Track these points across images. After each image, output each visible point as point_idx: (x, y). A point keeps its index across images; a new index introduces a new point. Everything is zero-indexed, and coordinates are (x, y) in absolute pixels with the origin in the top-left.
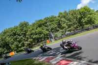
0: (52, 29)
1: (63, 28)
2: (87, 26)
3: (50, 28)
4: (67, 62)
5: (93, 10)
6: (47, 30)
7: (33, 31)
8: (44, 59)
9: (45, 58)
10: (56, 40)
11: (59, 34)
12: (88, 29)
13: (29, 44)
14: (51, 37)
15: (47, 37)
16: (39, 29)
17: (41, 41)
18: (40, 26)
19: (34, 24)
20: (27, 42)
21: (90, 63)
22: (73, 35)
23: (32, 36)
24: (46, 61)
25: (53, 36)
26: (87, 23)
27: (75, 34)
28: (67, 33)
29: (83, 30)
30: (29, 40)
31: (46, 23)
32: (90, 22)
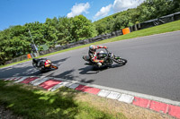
0: (35, 40)
1: (51, 39)
2: (82, 39)
3: (32, 38)
4: (55, 83)
5: (90, 21)
6: (29, 41)
7: (6, 41)
8: (22, 80)
9: (25, 78)
10: (41, 54)
11: (45, 47)
12: (83, 43)
14: (35, 51)
15: (28, 50)
16: (16, 39)
17: (19, 55)
18: (17, 34)
21: (83, 84)
23: (3, 48)
25: (37, 49)
26: (82, 36)
28: (57, 46)
29: (77, 43)
31: (27, 31)
32: (86, 34)
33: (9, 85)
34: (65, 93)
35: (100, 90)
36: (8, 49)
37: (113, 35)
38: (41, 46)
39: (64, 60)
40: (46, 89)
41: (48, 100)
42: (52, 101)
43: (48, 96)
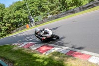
0: (32, 12)
1: (44, 10)
2: (73, 8)
3: (29, 11)
7: (11, 15)
10: (36, 24)
11: (40, 18)
13: (7, 30)
14: (31, 22)
15: (27, 21)
16: (18, 13)
18: (18, 9)
19: (11, 7)
20: (4, 27)
22: (56, 18)
24: (26, 47)
25: (33, 20)
27: (58, 18)
28: (49, 16)
30: (7, 25)
31: (25, 5)
33: (15, 48)
34: (56, 58)
35: (90, 56)
36: (12, 21)
38: (36, 17)
39: (56, 28)
40: (41, 53)
41: (43, 62)
42: (46, 63)
43: (43, 59)
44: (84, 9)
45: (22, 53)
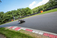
5: (31, 9)
6: (12, 15)
9: (11, 27)
10: (16, 20)
12: (28, 16)
13: (4, 21)
17: (9, 20)
18: (9, 14)
20: (3, 21)
23: (5, 18)
27: (23, 17)
28: (21, 17)
33: (6, 29)
35: (33, 30)
37: (38, 13)
38: (16, 17)
44: (32, 15)
45: (9, 31)
